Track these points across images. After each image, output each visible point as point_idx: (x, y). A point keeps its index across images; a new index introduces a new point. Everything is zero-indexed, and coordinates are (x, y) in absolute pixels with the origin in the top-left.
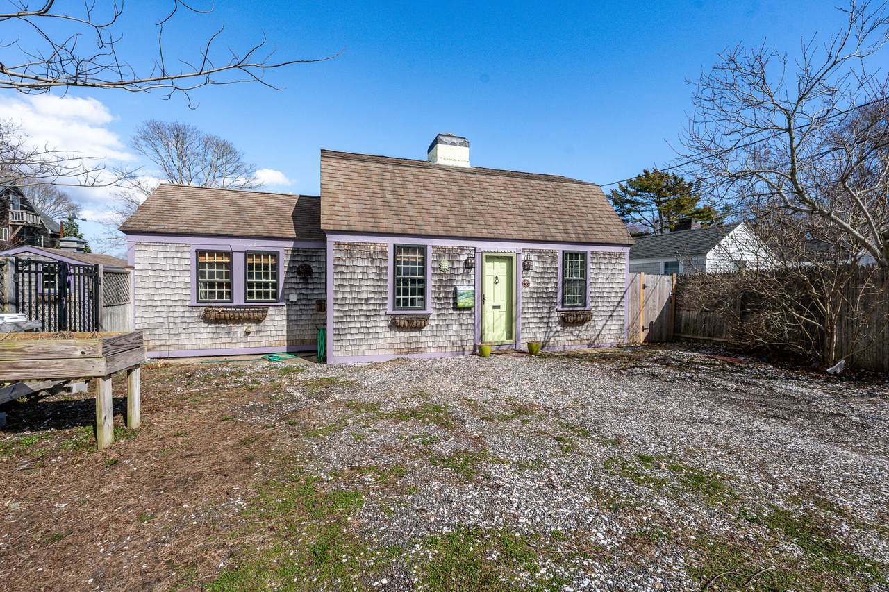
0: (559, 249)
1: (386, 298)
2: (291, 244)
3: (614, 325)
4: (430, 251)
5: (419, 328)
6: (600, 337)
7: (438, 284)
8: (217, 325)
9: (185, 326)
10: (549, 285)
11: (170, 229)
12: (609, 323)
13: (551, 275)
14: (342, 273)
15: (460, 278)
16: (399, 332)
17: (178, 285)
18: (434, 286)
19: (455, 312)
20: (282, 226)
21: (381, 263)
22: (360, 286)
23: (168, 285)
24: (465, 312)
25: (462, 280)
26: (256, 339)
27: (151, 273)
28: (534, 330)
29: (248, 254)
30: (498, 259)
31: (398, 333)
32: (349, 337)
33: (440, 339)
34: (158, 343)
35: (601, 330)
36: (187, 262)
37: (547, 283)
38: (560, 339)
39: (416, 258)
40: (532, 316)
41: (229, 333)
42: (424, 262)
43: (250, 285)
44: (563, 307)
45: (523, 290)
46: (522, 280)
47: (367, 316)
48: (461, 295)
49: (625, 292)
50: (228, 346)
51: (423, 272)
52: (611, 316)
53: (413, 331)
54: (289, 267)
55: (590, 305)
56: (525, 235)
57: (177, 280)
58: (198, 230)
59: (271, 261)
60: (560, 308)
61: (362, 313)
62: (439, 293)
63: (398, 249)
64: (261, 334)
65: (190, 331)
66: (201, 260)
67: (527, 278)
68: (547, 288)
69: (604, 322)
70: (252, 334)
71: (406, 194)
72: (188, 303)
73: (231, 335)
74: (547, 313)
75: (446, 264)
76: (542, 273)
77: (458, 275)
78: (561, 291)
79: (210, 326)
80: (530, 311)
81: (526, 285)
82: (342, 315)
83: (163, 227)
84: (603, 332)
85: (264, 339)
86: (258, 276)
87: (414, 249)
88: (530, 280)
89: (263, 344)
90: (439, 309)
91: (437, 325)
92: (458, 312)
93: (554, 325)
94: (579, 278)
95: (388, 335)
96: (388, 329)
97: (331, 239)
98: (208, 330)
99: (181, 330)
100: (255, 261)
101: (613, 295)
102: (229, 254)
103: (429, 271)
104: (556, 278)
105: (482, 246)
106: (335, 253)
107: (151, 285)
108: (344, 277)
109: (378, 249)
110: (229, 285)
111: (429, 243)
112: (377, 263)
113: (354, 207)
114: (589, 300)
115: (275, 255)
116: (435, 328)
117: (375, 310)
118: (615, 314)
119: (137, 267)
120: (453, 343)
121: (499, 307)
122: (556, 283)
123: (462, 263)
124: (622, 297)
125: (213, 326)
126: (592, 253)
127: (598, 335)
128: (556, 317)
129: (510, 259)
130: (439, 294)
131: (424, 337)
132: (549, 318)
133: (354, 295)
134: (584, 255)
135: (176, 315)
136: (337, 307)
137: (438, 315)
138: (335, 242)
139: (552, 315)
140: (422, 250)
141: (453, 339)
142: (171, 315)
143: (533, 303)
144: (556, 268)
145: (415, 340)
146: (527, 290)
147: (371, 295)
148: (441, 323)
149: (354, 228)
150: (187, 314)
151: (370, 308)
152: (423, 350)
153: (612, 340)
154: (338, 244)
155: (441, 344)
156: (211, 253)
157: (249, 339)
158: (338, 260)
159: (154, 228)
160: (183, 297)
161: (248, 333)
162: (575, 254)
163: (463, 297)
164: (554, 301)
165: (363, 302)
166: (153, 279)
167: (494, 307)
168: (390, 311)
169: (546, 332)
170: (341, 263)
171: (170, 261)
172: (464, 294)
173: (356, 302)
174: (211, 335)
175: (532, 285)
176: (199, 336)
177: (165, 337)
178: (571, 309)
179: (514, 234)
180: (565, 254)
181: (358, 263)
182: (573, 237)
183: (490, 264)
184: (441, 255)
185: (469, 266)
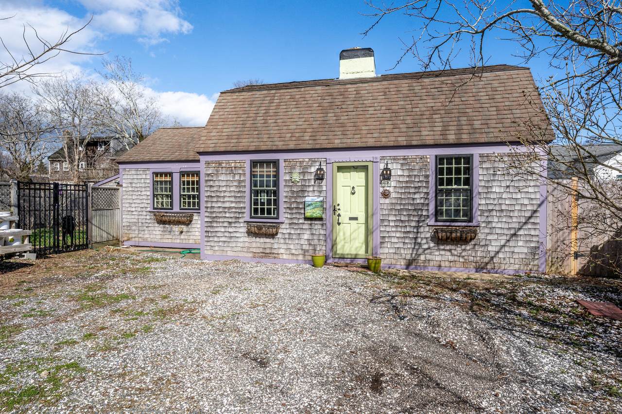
0: (431, 154)
1: (245, 208)
3: (521, 247)
4: (282, 164)
5: (273, 236)
6: (495, 260)
7: (290, 194)
8: (164, 225)
9: (147, 225)
10: (417, 196)
11: (140, 159)
12: (511, 244)
13: (420, 184)
14: (211, 186)
15: (311, 189)
16: (256, 237)
17: (144, 197)
18: (286, 197)
19: (306, 222)
21: (240, 177)
22: (224, 197)
23: (139, 197)
24: (316, 222)
25: (314, 191)
26: (186, 237)
27: (130, 189)
28: (397, 246)
30: (355, 168)
31: (254, 238)
32: (216, 239)
33: (292, 247)
34: (134, 236)
35: (498, 252)
36: (148, 181)
37: (415, 193)
38: (433, 257)
39: (270, 171)
40: (394, 229)
41: (170, 232)
42: (277, 176)
43: (184, 197)
44: (436, 221)
45: (383, 201)
46: (381, 190)
47: (230, 223)
48: (309, 205)
49: (540, 205)
50: (170, 241)
51: (276, 184)
52: (515, 235)
53: (267, 238)
55: (478, 218)
56: (384, 141)
57: (143, 193)
58: (154, 159)
60: (432, 222)
61: (226, 220)
62: (291, 203)
63: (254, 164)
64: (189, 234)
65: (150, 229)
66: (156, 179)
67: (388, 188)
68: (414, 199)
69: (503, 242)
70: (184, 234)
72: (148, 209)
73: (172, 233)
74: (414, 227)
75: (296, 177)
76: (407, 182)
77: (309, 186)
78: (434, 202)
79: (160, 226)
80: (392, 224)
81: (385, 195)
82: (210, 220)
84: (501, 255)
85: (192, 237)
86: (188, 190)
87: (268, 163)
88: (391, 190)
89: (191, 241)
90: (291, 219)
91: (290, 234)
92: (309, 222)
93: (424, 241)
94: (462, 187)
95: (247, 239)
96: (246, 235)
97: (203, 159)
98: (159, 229)
99: (145, 228)
100: (186, 179)
101: (518, 207)
102: (171, 174)
103: (282, 184)
104: (427, 187)
105: (332, 157)
106: (206, 170)
107: (130, 197)
108: (212, 189)
109: (238, 165)
110: (171, 197)
111: (281, 157)
112: (237, 177)
114: (476, 214)
115: (198, 174)
116: (287, 236)
117: (236, 218)
118: (521, 232)
119: (124, 185)
120: (305, 251)
121: (356, 219)
122: (427, 193)
123: (313, 175)
124: (535, 211)
125: (162, 226)
126: (481, 156)
127: (492, 258)
128: (426, 232)
129: (366, 168)
130: (291, 205)
131: (278, 245)
132: (418, 232)
133: (220, 205)
134: (468, 159)
135: (142, 217)
136: (207, 214)
137: (290, 224)
138: (206, 161)
139: (421, 230)
140: (276, 163)
141: (304, 247)
142: (140, 217)
143: (395, 215)
144: (427, 176)
145: (269, 246)
146: (387, 201)
147: (233, 205)
148: (292, 232)
149: (218, 149)
150: (148, 217)
151: (232, 215)
152: (276, 256)
153: (517, 266)
154: (208, 163)
155: (294, 251)
156: (161, 174)
157: (182, 237)
158: (208, 176)
160: (146, 205)
161: (182, 232)
162: (455, 158)
163: (311, 207)
164: (424, 213)
165: (226, 210)
166: (131, 193)
167: (351, 219)
168: (248, 219)
169: (414, 248)
170: (210, 178)
171: (139, 181)
172: (312, 204)
173: (221, 210)
174: (160, 233)
175: (393, 195)
176: (154, 232)
177: (137, 232)
178: (448, 224)
179: (371, 142)
180: (440, 160)
181: (222, 178)
182: (452, 138)
183: (347, 175)
184: (293, 168)
185: (319, 177)
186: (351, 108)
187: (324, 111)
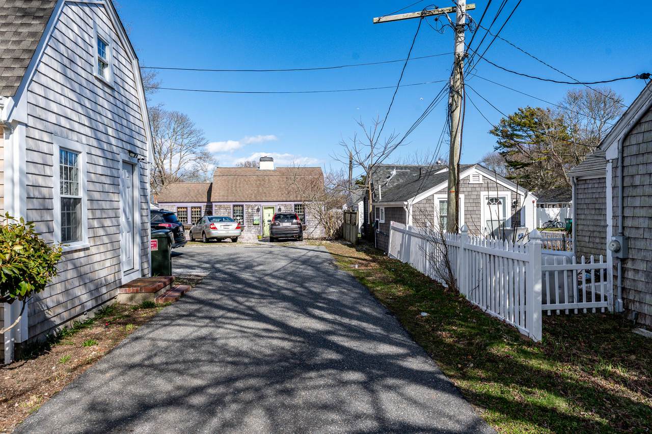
0: (293, 203)
2: (206, 204)
3: (318, 231)
4: (245, 206)
6: (311, 235)
7: (248, 216)
11: (170, 201)
12: (315, 230)
14: (217, 214)
18: (246, 217)
19: (254, 226)
20: (203, 197)
24: (257, 226)
25: (256, 215)
29: (192, 208)
30: (270, 208)
35: (312, 233)
39: (240, 208)
42: (243, 210)
43: (193, 218)
48: (255, 220)
51: (243, 213)
52: (316, 227)
54: (205, 212)
55: (307, 223)
56: (279, 199)
58: (178, 201)
59: (199, 210)
63: (234, 206)
66: (178, 210)
69: (313, 230)
71: (240, 187)
75: (250, 210)
77: (254, 213)
83: (168, 200)
86: (195, 215)
87: (239, 206)
90: (248, 225)
94: (302, 213)
97: (214, 204)
100: (194, 210)
102: (186, 208)
103: (245, 213)
105: (262, 204)
106: (215, 208)
109: (228, 206)
110: (186, 218)
111: (244, 204)
112: (228, 211)
113: (222, 193)
114: (306, 221)
115: (200, 208)
116: (247, 231)
118: (318, 226)
123: (256, 210)
124: (321, 220)
126: (307, 204)
129: (273, 208)
130: (248, 220)
131: (243, 234)
134: (304, 205)
137: (248, 227)
140: (242, 206)
144: (292, 210)
148: (249, 229)
149: (221, 200)
152: (243, 237)
153: (317, 236)
154: (216, 205)
156: (181, 208)
158: (216, 210)
159: (165, 201)
162: (300, 205)
179: (275, 200)
180: (296, 205)
181: (222, 211)
182: (299, 199)
183: (267, 210)
184: (248, 208)
185: (258, 210)
186: (267, 186)
187: (258, 187)
